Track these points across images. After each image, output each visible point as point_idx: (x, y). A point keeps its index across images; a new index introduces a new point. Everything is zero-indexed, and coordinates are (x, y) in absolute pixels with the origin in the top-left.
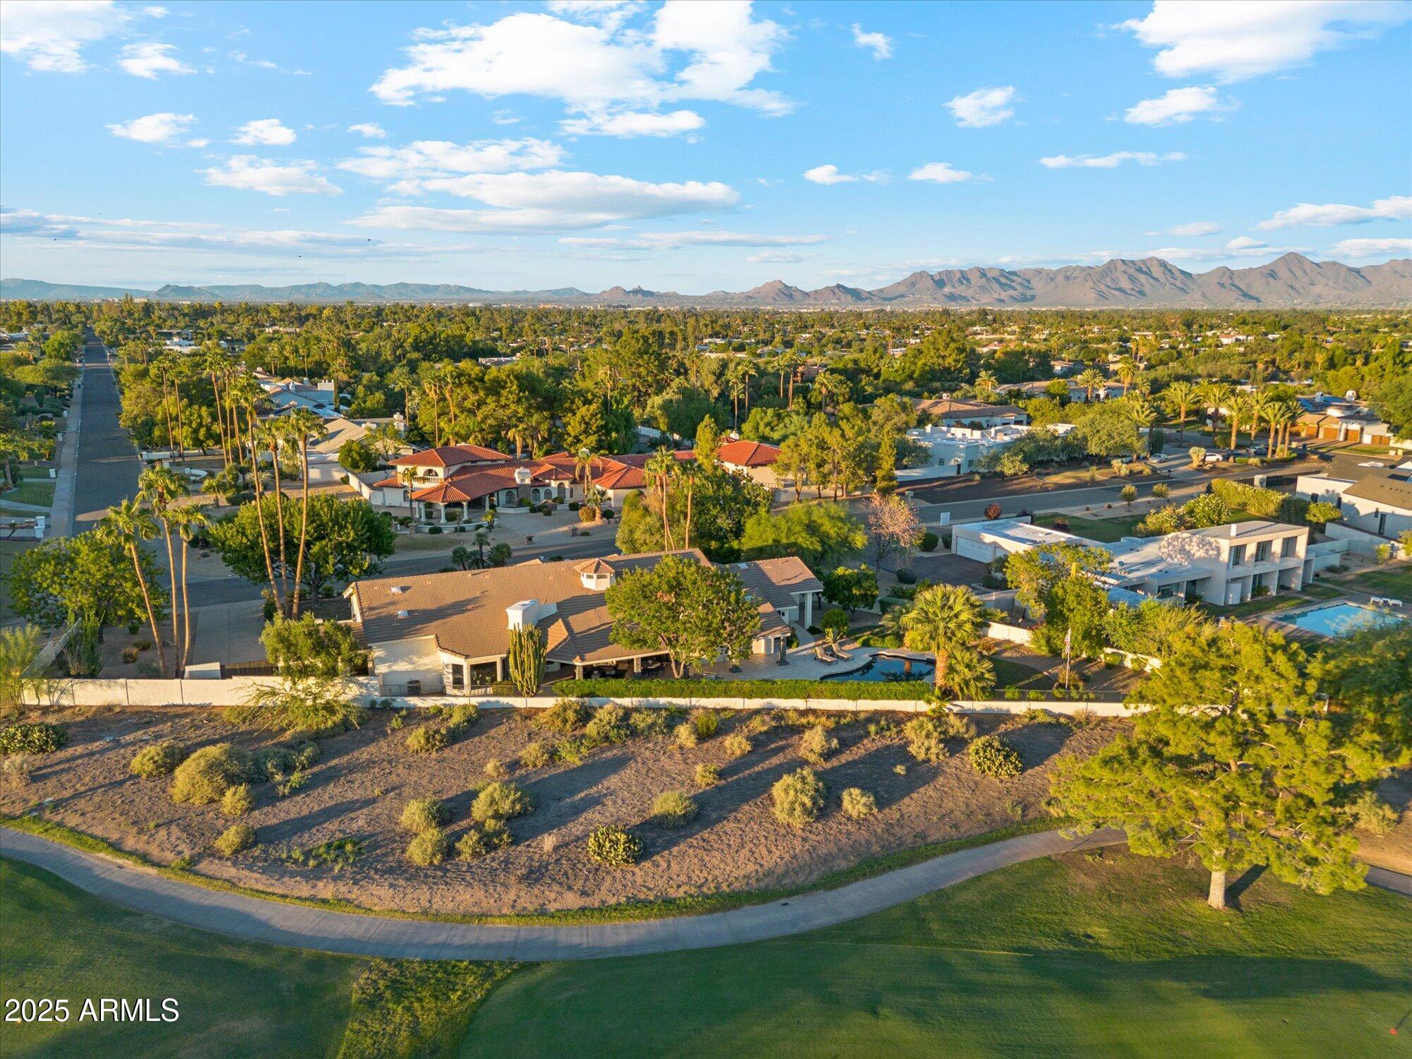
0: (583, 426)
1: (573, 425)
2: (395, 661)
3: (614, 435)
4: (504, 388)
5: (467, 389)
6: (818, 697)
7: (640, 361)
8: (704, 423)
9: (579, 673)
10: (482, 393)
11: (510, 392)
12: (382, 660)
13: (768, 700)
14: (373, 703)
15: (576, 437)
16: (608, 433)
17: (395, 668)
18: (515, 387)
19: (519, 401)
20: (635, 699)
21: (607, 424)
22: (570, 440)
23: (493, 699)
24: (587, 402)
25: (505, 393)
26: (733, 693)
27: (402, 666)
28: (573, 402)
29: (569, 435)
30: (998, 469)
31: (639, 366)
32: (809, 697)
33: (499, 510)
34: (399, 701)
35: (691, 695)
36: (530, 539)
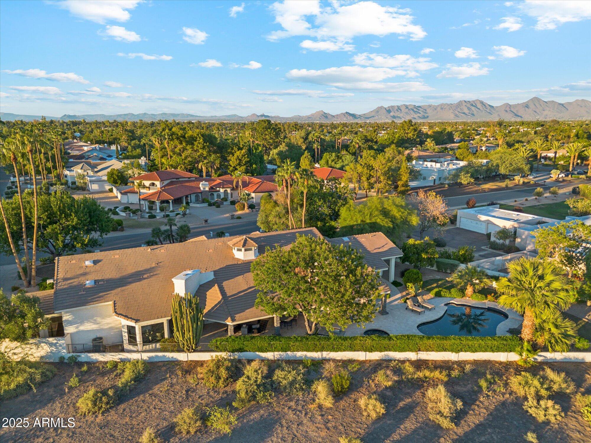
0: (238, 161)
1: (233, 161)
2: (82, 322)
3: (254, 166)
4: (196, 141)
5: (176, 142)
6: (427, 350)
7: (266, 132)
8: (305, 156)
9: (230, 332)
10: (184, 144)
11: (199, 143)
12: (70, 323)
13: (386, 353)
14: (62, 358)
15: (234, 167)
16: (251, 165)
17: (82, 328)
18: (201, 140)
19: (204, 148)
20: (276, 353)
21: (250, 160)
22: (231, 168)
23: (160, 354)
24: (240, 149)
25: (196, 143)
26: (357, 348)
27: (88, 326)
28: (232, 149)
29: (231, 166)
30: (459, 181)
31: (266, 134)
32: (419, 350)
33: (191, 205)
34: (84, 357)
35: (322, 349)
36: (206, 221)
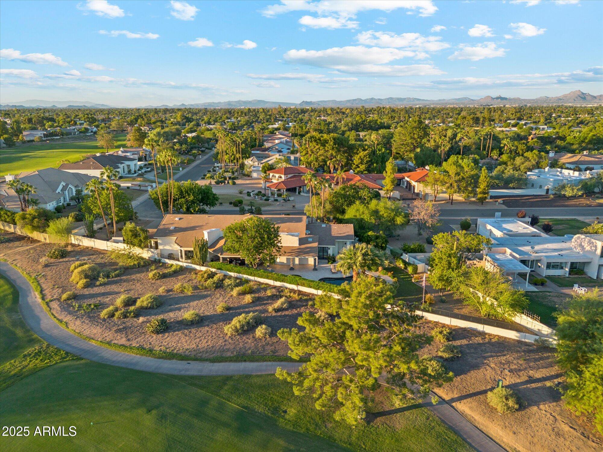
0: (360, 160)
1: (356, 160)
2: (165, 245)
3: (375, 165)
4: (327, 143)
5: (314, 144)
7: (415, 132)
9: (221, 259)
10: (319, 145)
11: (330, 145)
12: (161, 244)
13: (282, 283)
14: (155, 259)
15: (357, 165)
16: (373, 164)
17: (165, 248)
18: (332, 143)
19: (333, 149)
20: (235, 274)
21: (371, 160)
22: (354, 166)
23: (190, 265)
24: (364, 150)
25: (327, 145)
26: (270, 277)
27: (167, 247)
28: (358, 150)
29: (354, 164)
31: (414, 134)
32: (298, 285)
33: (302, 194)
34: (163, 260)
35: (254, 276)
